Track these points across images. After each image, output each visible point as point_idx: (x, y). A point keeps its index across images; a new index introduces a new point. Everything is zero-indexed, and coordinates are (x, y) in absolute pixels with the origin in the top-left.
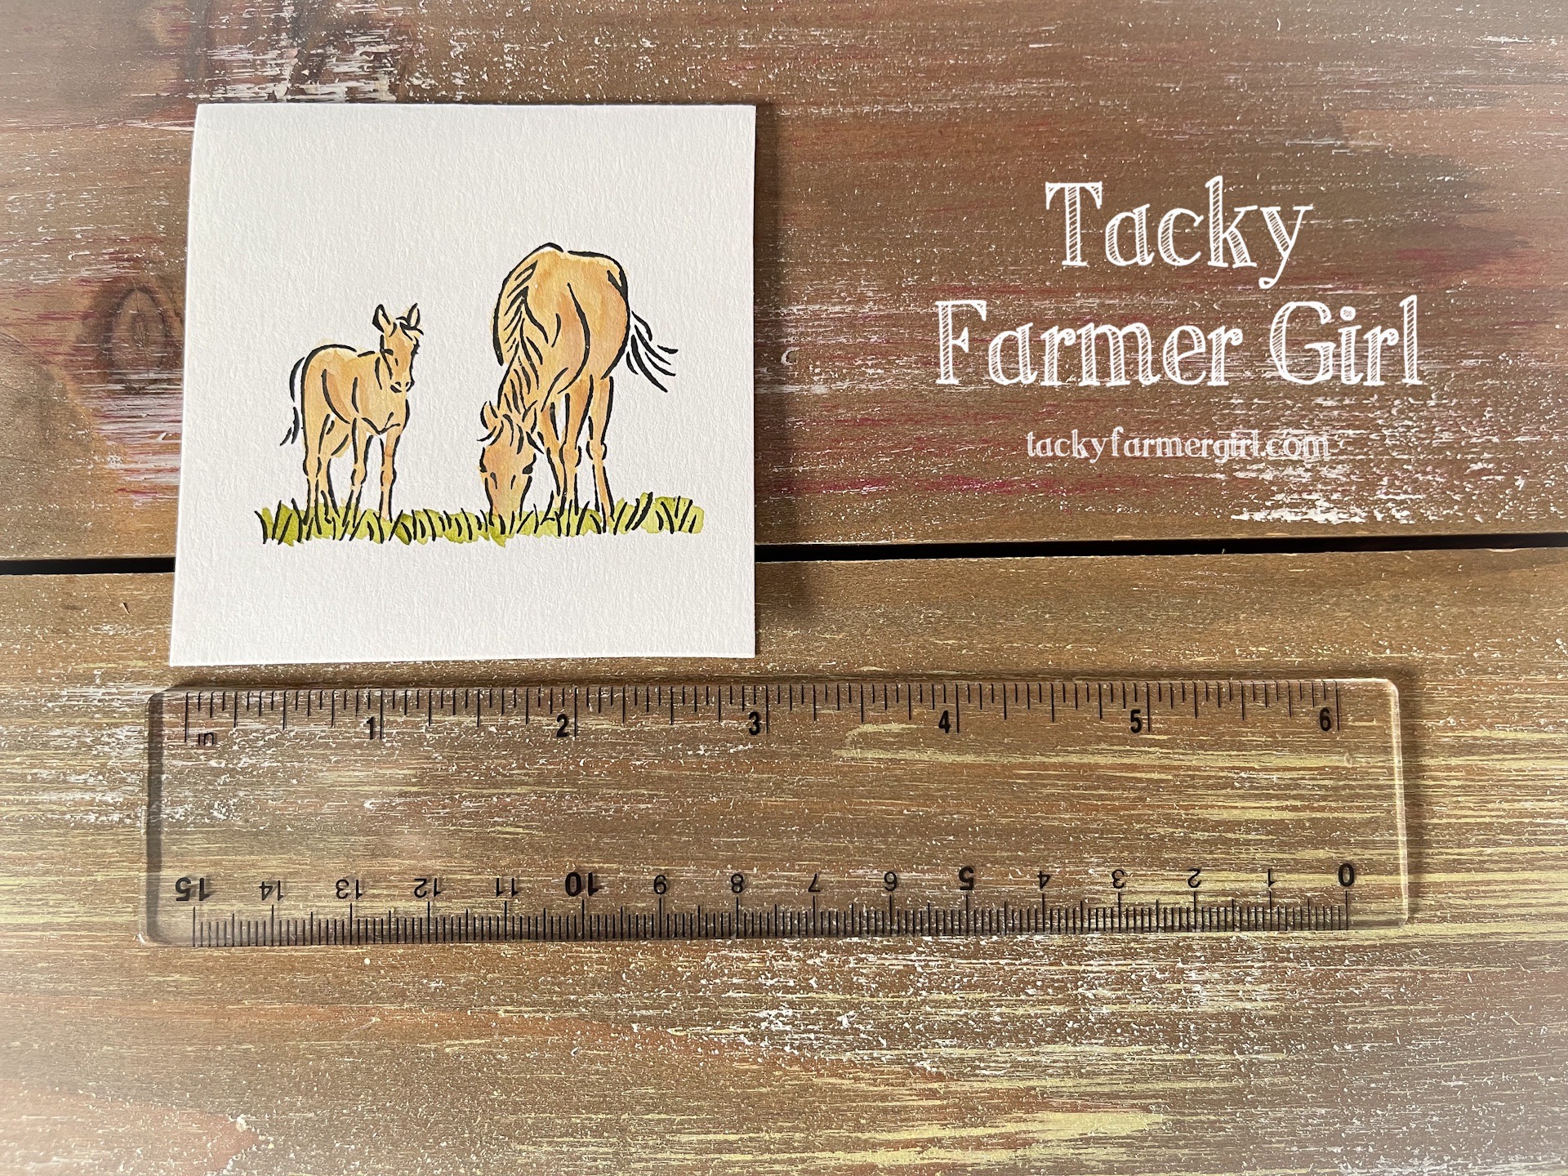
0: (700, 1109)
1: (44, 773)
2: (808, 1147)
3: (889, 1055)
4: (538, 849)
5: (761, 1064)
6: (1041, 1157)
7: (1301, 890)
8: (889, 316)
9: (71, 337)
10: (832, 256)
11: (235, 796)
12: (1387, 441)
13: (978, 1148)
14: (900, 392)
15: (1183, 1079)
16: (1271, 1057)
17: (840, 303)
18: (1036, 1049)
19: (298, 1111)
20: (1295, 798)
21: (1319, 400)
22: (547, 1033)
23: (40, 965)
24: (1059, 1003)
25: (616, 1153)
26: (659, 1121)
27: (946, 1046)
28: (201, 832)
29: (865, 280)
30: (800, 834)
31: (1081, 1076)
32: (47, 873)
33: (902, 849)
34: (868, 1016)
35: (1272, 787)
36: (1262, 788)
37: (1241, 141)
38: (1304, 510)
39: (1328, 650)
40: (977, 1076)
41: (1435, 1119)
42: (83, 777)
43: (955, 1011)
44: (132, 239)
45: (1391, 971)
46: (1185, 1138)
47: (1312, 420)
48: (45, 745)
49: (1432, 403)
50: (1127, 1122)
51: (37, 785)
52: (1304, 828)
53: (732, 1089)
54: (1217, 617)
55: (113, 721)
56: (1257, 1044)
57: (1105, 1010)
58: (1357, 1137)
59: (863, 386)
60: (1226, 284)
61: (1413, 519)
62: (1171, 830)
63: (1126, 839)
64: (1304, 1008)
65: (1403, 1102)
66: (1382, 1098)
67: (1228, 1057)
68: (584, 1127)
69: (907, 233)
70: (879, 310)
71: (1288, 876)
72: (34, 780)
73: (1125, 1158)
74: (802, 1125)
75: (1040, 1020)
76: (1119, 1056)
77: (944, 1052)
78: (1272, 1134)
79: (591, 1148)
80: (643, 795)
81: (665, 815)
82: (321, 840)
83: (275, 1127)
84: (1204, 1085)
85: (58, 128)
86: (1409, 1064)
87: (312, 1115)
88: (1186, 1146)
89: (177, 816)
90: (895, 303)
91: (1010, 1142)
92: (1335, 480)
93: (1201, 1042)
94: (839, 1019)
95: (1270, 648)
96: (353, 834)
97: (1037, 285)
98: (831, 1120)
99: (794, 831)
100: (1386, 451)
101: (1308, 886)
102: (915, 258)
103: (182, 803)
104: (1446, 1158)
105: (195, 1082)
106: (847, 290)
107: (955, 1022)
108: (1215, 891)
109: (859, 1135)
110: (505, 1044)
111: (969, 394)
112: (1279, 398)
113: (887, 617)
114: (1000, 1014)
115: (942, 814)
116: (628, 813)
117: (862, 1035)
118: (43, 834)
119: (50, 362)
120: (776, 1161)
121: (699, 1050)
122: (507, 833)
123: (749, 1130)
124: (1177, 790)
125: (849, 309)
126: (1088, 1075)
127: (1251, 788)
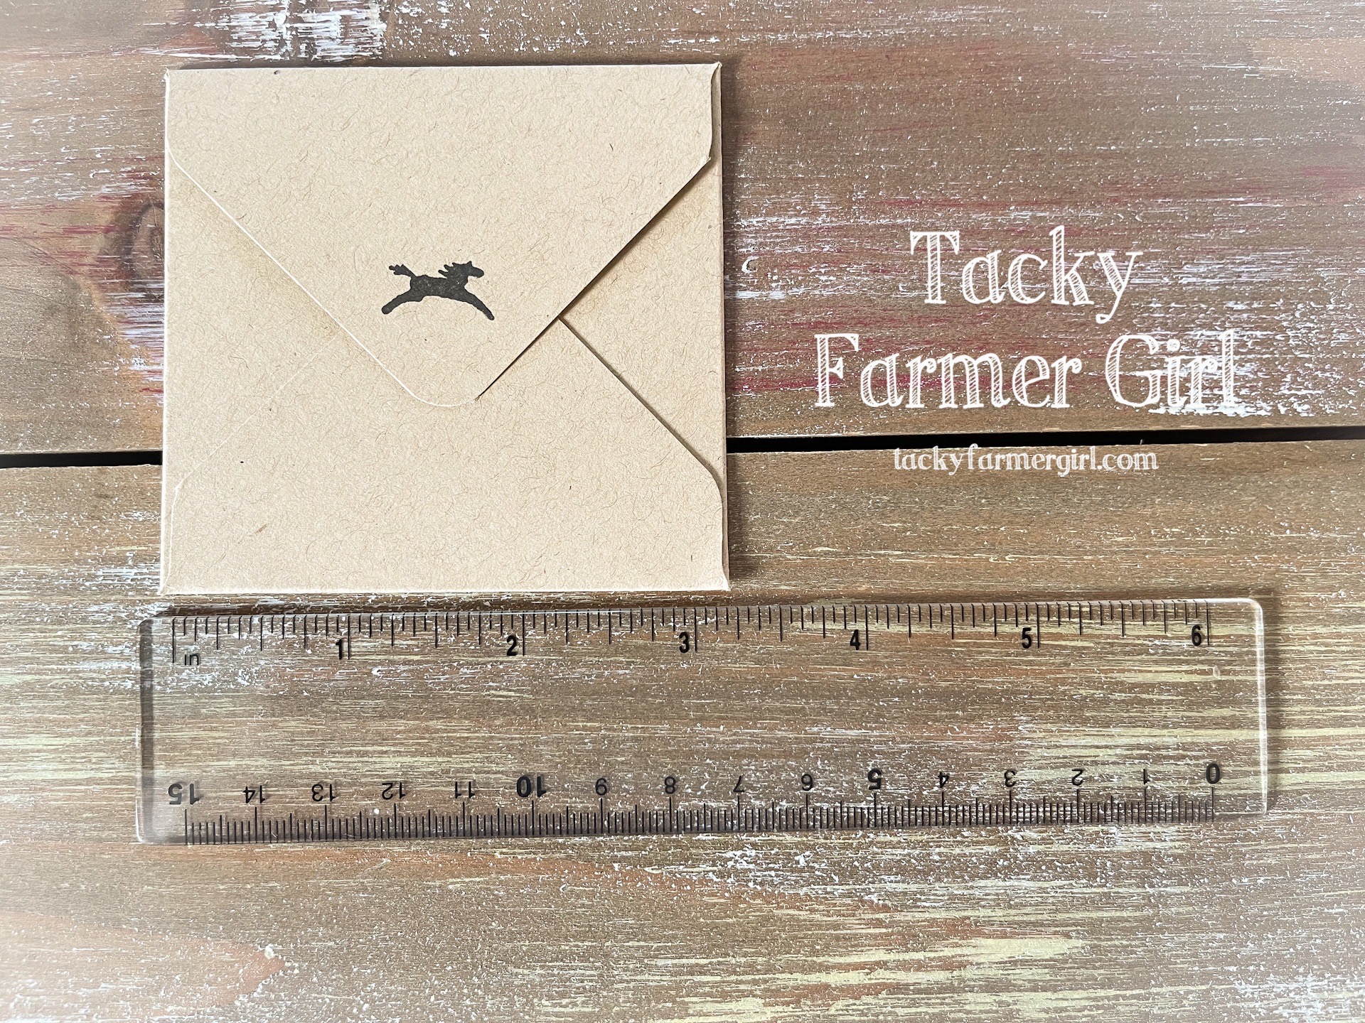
0: (674, 937)
1: (84, 645)
2: (770, 969)
3: (841, 889)
4: (529, 710)
5: (728, 898)
6: (975, 977)
7: (1207, 744)
8: (840, 228)
9: (95, 249)
10: (788, 172)
11: (257, 665)
12: (1291, 342)
13: (918, 970)
14: (850, 297)
15: (1099, 909)
16: (1177, 890)
17: (796, 215)
18: (970, 884)
19: (320, 940)
20: (1202, 662)
21: (1231, 304)
22: (539, 872)
23: (85, 815)
24: (992, 843)
25: (601, 975)
26: (639, 948)
27: (891, 882)
28: (227, 697)
29: (819, 195)
30: (761, 696)
31: (1010, 907)
32: (89, 733)
33: (853, 709)
34: (823, 856)
35: (1182, 654)
36: (1174, 654)
37: (1162, 65)
38: (1215, 404)
39: (1235, 530)
40: (919, 907)
41: (1318, 941)
42: (120, 648)
43: (899, 851)
44: (147, 159)
45: (1284, 814)
46: (1100, 960)
47: (1224, 322)
48: (84, 620)
49: (1331, 307)
50: (1050, 946)
51: (78, 655)
52: (1210, 689)
53: (702, 920)
54: (1136, 501)
55: (145, 598)
56: (1165, 879)
57: (1032, 849)
58: (1251, 957)
59: (817, 292)
60: (1148, 197)
61: (1313, 412)
62: (1092, 692)
63: (1052, 699)
64: (1207, 847)
65: (1290, 927)
66: (1273, 924)
67: (1140, 890)
68: (572, 953)
69: (856, 151)
70: (831, 222)
71: (1196, 732)
72: (75, 652)
73: (1048, 977)
74: (764, 951)
75: (974, 859)
76: (1044, 890)
77: (890, 887)
78: (1177, 956)
79: (578, 971)
80: (622, 662)
81: (641, 679)
82: (335, 703)
83: (299, 954)
84: (1118, 914)
85: (76, 55)
86: (1297, 894)
87: (332, 944)
88: (1101, 967)
89: (206, 683)
90: (846, 213)
91: (947, 965)
92: (1244, 377)
93: (1117, 877)
94: (796, 858)
95: (1182, 529)
96: (363, 698)
97: (975, 199)
98: (789, 946)
99: (756, 694)
100: (1290, 351)
101: (1213, 740)
102: (865, 174)
103: (209, 671)
104: (1327, 975)
105: (228, 916)
106: (802, 204)
107: (900, 860)
108: (1132, 745)
109: (815, 959)
110: (501, 882)
111: (913, 299)
112: (1194, 302)
113: (839, 502)
114: (939, 854)
115: (889, 678)
116: (607, 678)
117: (817, 873)
118: (85, 699)
119: (76, 273)
120: (741, 982)
121: (673, 886)
122: (501, 696)
123: (717, 955)
124: (1099, 656)
125: (804, 221)
126: (1016, 906)
127: (1164, 654)
